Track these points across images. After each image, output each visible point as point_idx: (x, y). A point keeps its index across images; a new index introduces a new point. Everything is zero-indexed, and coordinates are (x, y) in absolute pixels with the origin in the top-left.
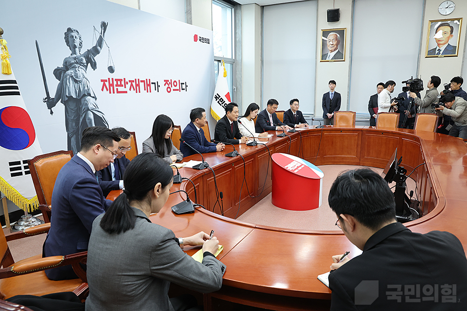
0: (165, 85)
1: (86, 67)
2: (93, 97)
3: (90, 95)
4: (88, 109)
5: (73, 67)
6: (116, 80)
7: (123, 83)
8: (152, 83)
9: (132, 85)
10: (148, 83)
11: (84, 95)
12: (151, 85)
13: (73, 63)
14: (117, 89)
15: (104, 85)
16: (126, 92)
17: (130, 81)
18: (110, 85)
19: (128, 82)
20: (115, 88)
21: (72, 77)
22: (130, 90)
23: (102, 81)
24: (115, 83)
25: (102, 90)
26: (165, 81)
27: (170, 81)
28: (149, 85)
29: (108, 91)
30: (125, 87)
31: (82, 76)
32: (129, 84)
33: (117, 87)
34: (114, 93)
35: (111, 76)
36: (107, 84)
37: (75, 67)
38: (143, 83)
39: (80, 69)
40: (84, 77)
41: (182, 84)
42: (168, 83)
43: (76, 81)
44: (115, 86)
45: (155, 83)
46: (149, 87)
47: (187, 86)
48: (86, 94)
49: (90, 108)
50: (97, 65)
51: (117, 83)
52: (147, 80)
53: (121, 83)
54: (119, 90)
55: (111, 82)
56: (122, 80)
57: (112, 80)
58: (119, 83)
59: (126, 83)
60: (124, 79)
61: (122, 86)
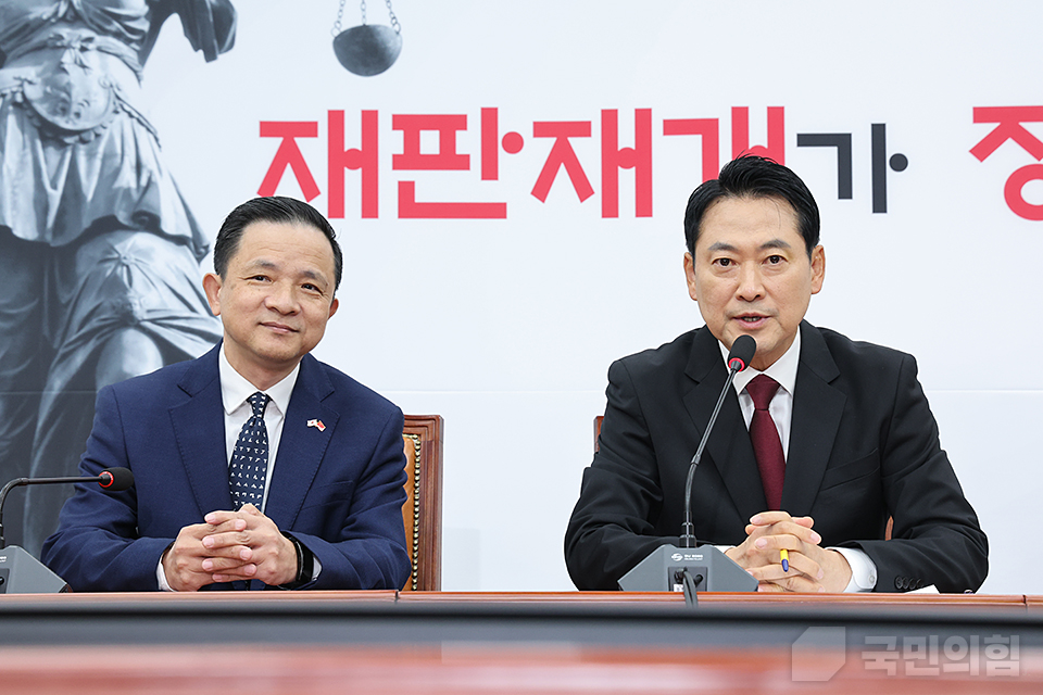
0: (982, 151)
1: (146, 42)
2: (179, 240)
3: (148, 222)
4: (126, 319)
5: (42, 47)
6: (399, 122)
7: (469, 142)
8: (808, 140)
9: (562, 156)
10: (758, 136)
11: (107, 226)
12: (795, 155)
13: (42, 24)
14: (406, 190)
15: (289, 158)
16: (497, 211)
17: (541, 129)
18: (340, 160)
19: (527, 133)
20: (389, 181)
21: (24, 107)
22: (541, 190)
23: (268, 129)
24: (391, 142)
26: (981, 115)
29: (322, 201)
31: (100, 101)
32: (539, 150)
33: (407, 175)
35: (356, 93)
37: (56, 46)
38: (696, 141)
39: (92, 58)
40: (118, 104)
43: (51, 135)
44: (385, 163)
45: (842, 142)
48: (122, 217)
49: (139, 312)
50: (242, 28)
51: (412, 142)
52: (740, 116)
53: (448, 142)
54: (419, 198)
55: (353, 139)
56: (460, 122)
57: (370, 119)
58: (430, 142)
59: (497, 142)
60: (490, 117)
61: (463, 163)
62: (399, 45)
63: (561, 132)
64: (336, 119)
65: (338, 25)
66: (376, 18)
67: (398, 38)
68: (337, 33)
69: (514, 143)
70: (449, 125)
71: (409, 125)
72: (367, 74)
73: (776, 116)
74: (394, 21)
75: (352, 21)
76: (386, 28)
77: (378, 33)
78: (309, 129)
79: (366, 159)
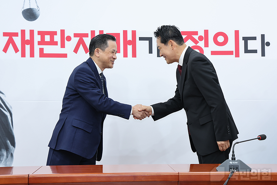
6: (39, 33)
7: (57, 38)
8: (141, 39)
9: (81, 42)
10: (130, 38)
12: (138, 43)
14: (41, 50)
15: (11, 41)
16: (65, 56)
17: (76, 35)
18: (24, 42)
19: (72, 36)
20: (37, 48)
22: (76, 50)
23: (5, 34)
24: (37, 38)
25: (5, 50)
27: (201, 33)
28: (133, 43)
29: (20, 53)
30: (63, 46)
32: (75, 41)
33: (41, 46)
34: (32, 55)
35: (28, 25)
36: (18, 40)
41: (246, 39)
42: (196, 37)
44: (36, 43)
45: (150, 39)
46: (130, 48)
47: (265, 44)
51: (43, 38)
52: (125, 32)
53: (52, 38)
54: (45, 52)
55: (27, 37)
56: (55, 33)
57: (32, 32)
58: (47, 38)
59: (65, 39)
60: (63, 32)
61: (56, 43)
62: (39, 13)
63: (81, 36)
64: (23, 32)
65: (23, 8)
66: (33, 6)
67: (39, 12)
68: (23, 10)
69: (69, 39)
70: (52, 34)
71: (42, 34)
72: (31, 21)
73: (134, 33)
74: (38, 7)
75: (27, 7)
76: (36, 9)
77: (34, 10)
78: (16, 34)
79: (31, 42)
